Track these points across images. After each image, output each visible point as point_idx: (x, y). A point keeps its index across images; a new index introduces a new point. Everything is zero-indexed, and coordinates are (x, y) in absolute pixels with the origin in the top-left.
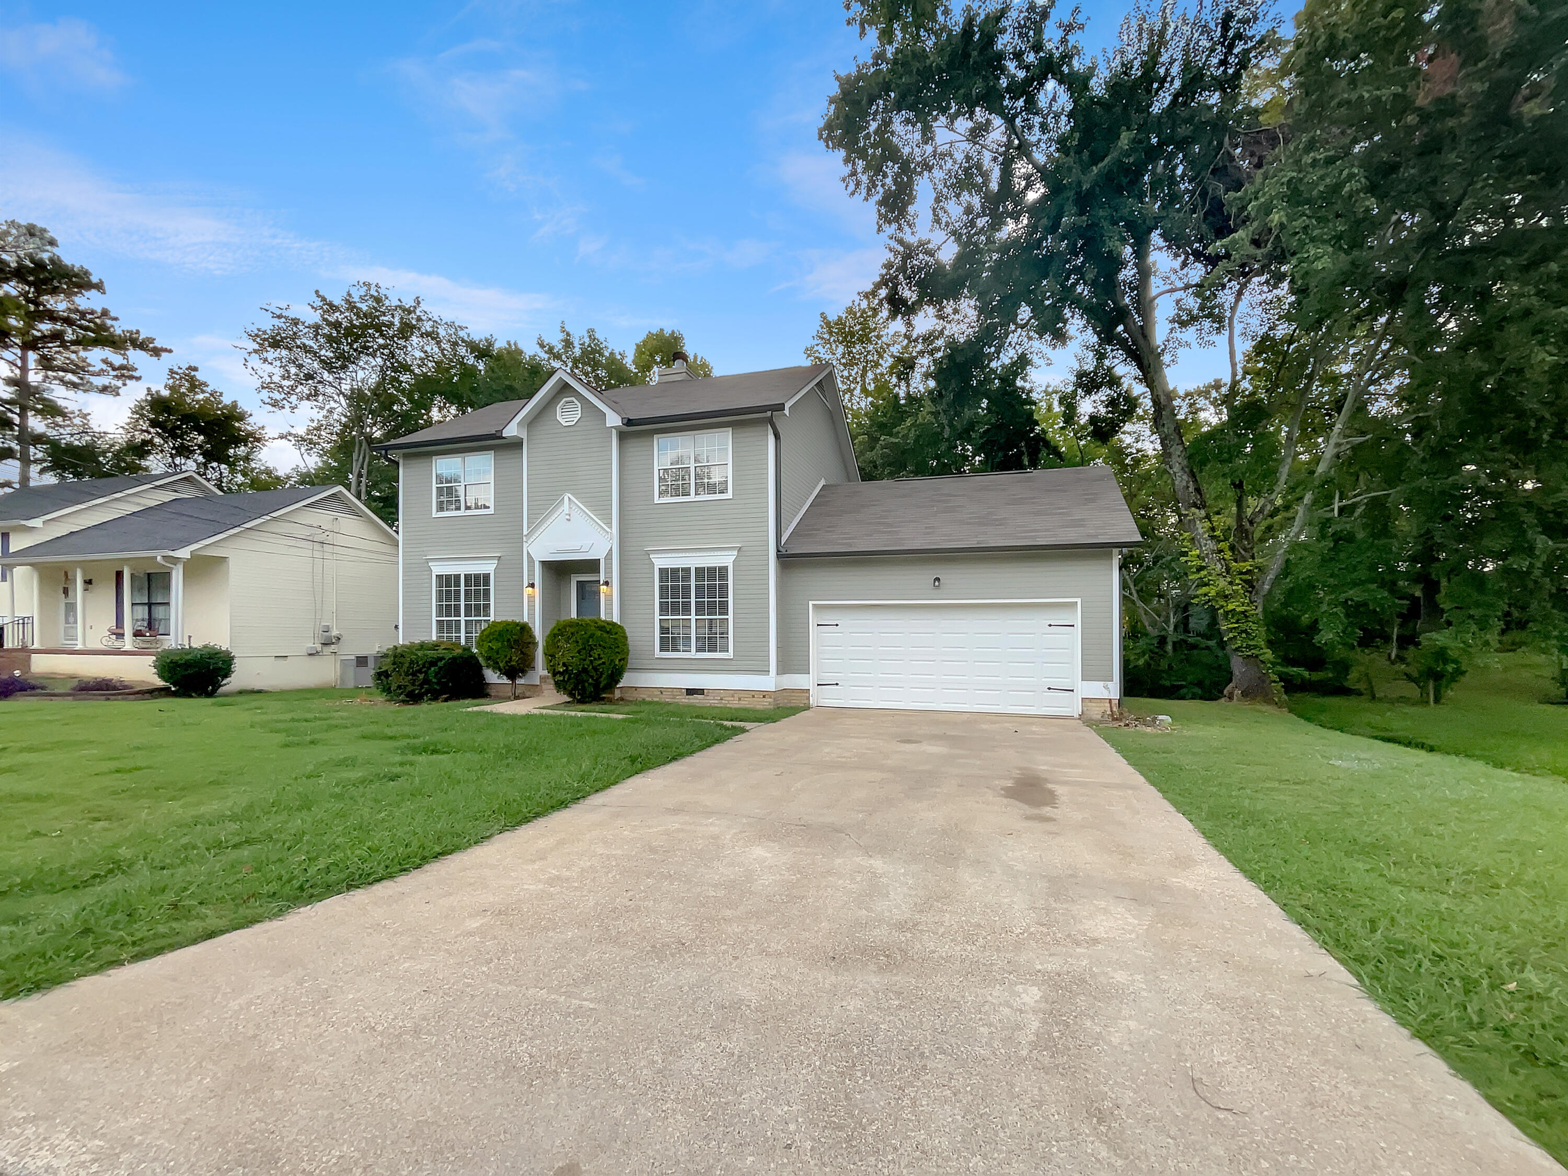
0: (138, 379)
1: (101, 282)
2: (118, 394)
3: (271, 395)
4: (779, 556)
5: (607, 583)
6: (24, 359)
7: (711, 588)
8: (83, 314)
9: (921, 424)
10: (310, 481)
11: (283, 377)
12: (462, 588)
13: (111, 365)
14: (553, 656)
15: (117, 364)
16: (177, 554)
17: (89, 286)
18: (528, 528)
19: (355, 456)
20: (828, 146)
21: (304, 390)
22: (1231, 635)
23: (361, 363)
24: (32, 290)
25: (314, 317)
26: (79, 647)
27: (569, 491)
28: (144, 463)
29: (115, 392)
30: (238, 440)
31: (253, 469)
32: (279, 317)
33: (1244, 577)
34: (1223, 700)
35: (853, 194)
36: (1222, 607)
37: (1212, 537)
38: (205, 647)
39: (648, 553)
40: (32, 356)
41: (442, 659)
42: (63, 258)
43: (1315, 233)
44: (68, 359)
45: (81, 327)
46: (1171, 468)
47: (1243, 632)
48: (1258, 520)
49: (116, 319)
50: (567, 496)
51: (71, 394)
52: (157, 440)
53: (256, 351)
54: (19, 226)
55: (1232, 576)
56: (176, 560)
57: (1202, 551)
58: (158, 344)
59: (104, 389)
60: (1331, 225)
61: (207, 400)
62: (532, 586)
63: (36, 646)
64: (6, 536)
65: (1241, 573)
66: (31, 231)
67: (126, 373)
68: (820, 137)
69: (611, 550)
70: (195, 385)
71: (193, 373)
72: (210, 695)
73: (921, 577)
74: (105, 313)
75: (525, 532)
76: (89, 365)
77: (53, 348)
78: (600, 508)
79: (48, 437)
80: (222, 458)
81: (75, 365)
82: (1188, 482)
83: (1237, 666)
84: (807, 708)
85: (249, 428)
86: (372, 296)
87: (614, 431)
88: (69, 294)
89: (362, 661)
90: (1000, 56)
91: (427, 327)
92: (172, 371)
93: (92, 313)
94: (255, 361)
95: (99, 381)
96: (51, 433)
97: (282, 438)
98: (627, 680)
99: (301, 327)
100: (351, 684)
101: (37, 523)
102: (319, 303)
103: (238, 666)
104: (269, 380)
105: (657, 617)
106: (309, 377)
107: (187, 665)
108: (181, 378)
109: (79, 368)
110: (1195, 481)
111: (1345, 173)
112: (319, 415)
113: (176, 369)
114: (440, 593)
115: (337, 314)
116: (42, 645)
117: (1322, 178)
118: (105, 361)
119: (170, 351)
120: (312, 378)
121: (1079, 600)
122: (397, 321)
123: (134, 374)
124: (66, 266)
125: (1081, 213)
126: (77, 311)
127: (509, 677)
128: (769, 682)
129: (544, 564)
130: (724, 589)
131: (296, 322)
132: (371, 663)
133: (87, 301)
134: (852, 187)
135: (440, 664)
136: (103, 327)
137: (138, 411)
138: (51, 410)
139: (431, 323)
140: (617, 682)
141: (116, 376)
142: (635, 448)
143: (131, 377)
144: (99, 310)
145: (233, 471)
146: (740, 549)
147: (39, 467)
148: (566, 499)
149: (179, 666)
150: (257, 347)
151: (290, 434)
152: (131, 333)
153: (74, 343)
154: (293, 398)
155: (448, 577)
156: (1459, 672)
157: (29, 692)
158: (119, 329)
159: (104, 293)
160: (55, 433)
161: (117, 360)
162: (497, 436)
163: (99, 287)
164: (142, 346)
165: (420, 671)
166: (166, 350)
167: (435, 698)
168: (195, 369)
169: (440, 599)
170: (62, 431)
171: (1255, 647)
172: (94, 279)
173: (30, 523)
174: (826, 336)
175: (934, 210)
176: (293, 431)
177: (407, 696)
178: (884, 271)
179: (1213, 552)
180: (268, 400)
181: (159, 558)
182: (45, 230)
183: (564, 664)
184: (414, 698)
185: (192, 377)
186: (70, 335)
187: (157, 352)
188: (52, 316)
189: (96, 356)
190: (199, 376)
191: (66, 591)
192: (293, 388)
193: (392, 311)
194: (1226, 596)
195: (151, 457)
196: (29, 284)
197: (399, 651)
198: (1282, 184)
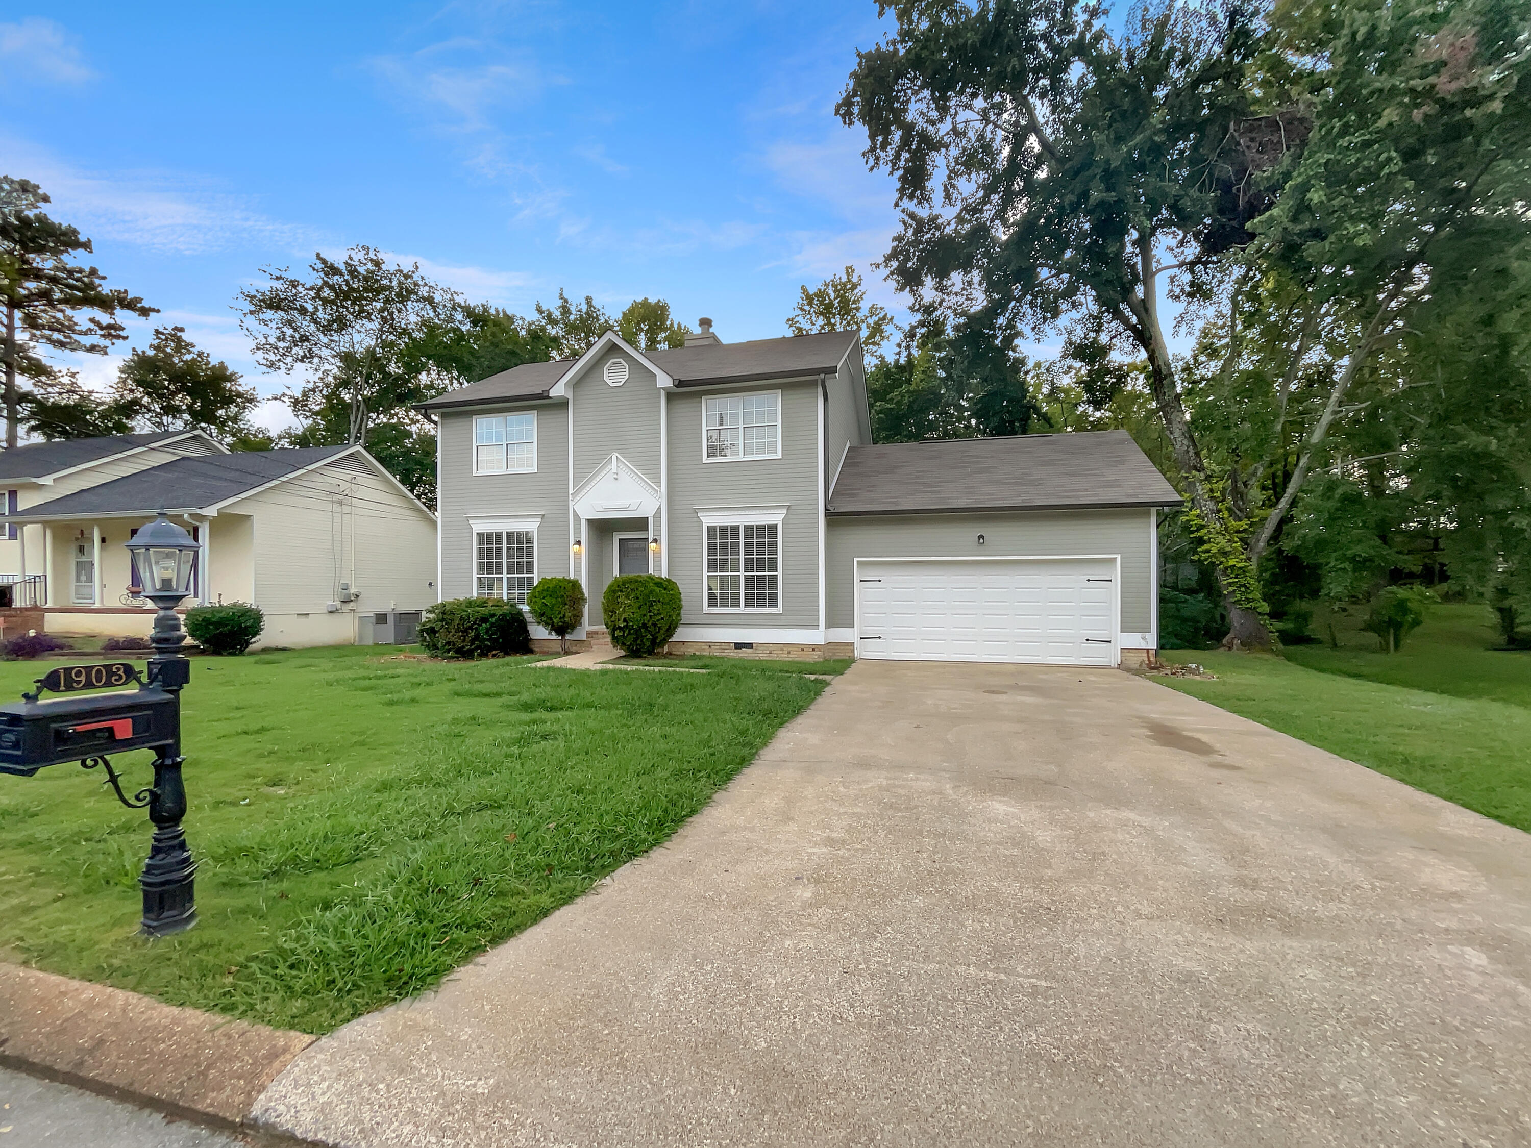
0: (125, 338)
1: (89, 241)
2: (106, 353)
3: (266, 356)
4: (828, 514)
5: (655, 541)
6: (10, 317)
7: (761, 545)
8: (70, 273)
9: (915, 391)
10: (303, 441)
11: (278, 339)
12: (505, 546)
13: (97, 323)
14: (614, 612)
15: (104, 324)
16: (205, 512)
17: (77, 244)
18: (574, 487)
19: (352, 418)
20: (845, 122)
21: (298, 351)
22: (1231, 589)
23: (358, 327)
24: (18, 247)
25: (316, 279)
26: (97, 605)
27: (616, 450)
28: (130, 424)
29: (104, 351)
30: (228, 400)
31: (242, 430)
32: (278, 278)
33: (1240, 535)
34: (1222, 649)
35: (871, 169)
36: (1221, 563)
37: (1212, 498)
38: (234, 605)
39: (696, 512)
40: (18, 314)
41: (493, 616)
42: (49, 216)
43: (1354, 211)
44: (54, 317)
45: (68, 286)
46: (1171, 433)
47: (1241, 586)
48: (1251, 482)
49: (104, 278)
50: (615, 456)
51: (58, 352)
52: (146, 400)
53: (251, 312)
54: (12, 182)
55: (1230, 534)
56: (202, 518)
57: (1202, 511)
58: (145, 304)
59: (92, 349)
60: (1367, 204)
61: (193, 360)
62: (579, 543)
63: (50, 605)
64: (13, 494)
65: (1238, 532)
66: (25, 187)
67: (113, 332)
68: (837, 112)
69: (659, 508)
70: (181, 346)
71: (179, 334)
72: (241, 652)
73: (967, 533)
74: (93, 272)
75: (571, 491)
76: (76, 324)
77: (39, 306)
78: (648, 467)
79: (34, 397)
80: (211, 418)
81: (62, 324)
82: (1188, 447)
83: (1235, 617)
84: (852, 660)
85: (240, 389)
86: (372, 260)
87: (663, 393)
88: (55, 252)
89: (381, 618)
90: (1032, 37)
91: (424, 291)
92: (157, 332)
93: (81, 271)
94: (251, 321)
95: (87, 341)
96: (38, 392)
97: (276, 399)
98: (681, 634)
99: (300, 289)
100: (370, 641)
101: (48, 480)
102: (320, 266)
103: (267, 624)
104: (264, 341)
105: (705, 574)
106: (304, 339)
107: (221, 623)
108: (167, 339)
109: (67, 327)
110: (1195, 445)
111: (1383, 157)
112: (314, 377)
113: (161, 330)
114: (480, 550)
115: (337, 277)
116: (55, 603)
117: (1359, 160)
118: (92, 320)
119: (158, 311)
120: (307, 340)
121: (1118, 557)
122: (395, 283)
123: (121, 333)
124: (53, 224)
125: (1108, 189)
126: (64, 269)
127: (558, 633)
128: (817, 636)
129: (590, 522)
130: (773, 546)
131: (294, 284)
132: (391, 619)
133: (74, 259)
134: (871, 162)
135: (492, 620)
136: (91, 286)
137: (127, 370)
138: (37, 369)
139: (427, 288)
140: (671, 636)
141: (103, 336)
142: (684, 408)
143: (118, 337)
144: (87, 270)
145: (221, 431)
146: (789, 507)
147: (27, 426)
148: (614, 458)
149: (212, 624)
150: (253, 308)
151: (284, 395)
152: (119, 292)
153: (60, 301)
154: (289, 360)
155: (490, 536)
156: (1416, 623)
157: (57, 651)
158: (106, 288)
159: (91, 252)
160: (42, 391)
161: (104, 318)
162: (544, 396)
163: (87, 246)
164: (130, 305)
165: (471, 628)
166: (154, 310)
167: (484, 654)
168: (182, 330)
169: (480, 556)
170: (50, 389)
171: (1254, 600)
172: (82, 238)
173: (41, 481)
174: (807, 308)
175: (945, 186)
176: (289, 393)
177: (456, 652)
178: (896, 243)
179: (1212, 511)
180: (265, 362)
181: (186, 516)
182: (38, 187)
183: (625, 620)
184: (464, 654)
185: (179, 339)
186: (57, 295)
187: (145, 312)
188: (38, 275)
189: (83, 316)
190: (185, 336)
191: (81, 549)
192: (289, 349)
193: (390, 276)
194: (1225, 553)
195: (139, 417)
196: (15, 242)
197: (448, 608)
198: (1319, 165)
